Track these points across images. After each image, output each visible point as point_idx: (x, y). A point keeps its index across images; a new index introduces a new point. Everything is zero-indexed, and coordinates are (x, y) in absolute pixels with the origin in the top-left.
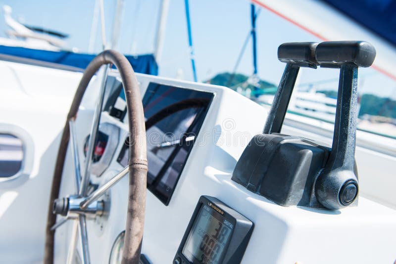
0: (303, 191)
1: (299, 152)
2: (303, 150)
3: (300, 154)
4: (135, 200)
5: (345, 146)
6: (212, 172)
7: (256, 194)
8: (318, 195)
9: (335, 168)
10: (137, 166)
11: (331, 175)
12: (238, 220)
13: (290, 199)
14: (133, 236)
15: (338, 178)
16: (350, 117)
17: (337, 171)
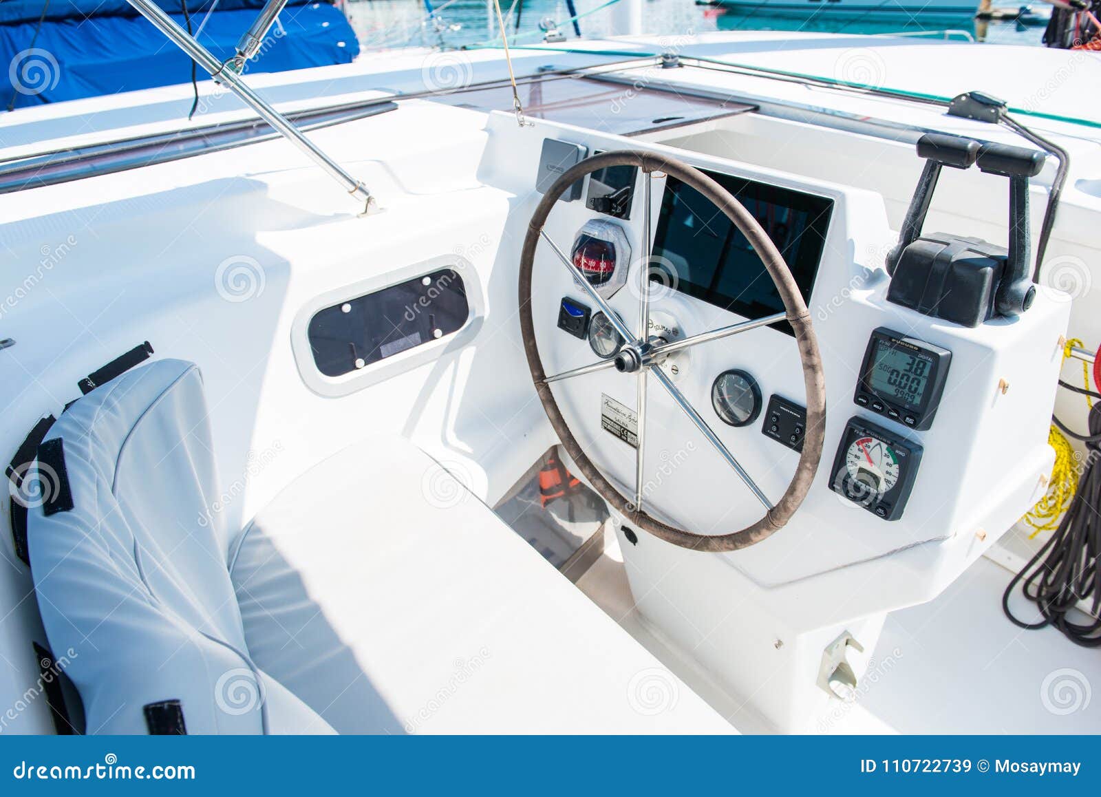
0: (987, 307)
1: (979, 271)
2: (983, 269)
3: (981, 274)
4: (813, 354)
5: (1024, 257)
6: (861, 295)
7: (934, 318)
8: (998, 306)
9: (1015, 279)
10: (805, 319)
11: (1013, 287)
12: (940, 354)
13: (978, 320)
14: (820, 389)
15: (1020, 290)
16: (1026, 228)
17: (1019, 282)
